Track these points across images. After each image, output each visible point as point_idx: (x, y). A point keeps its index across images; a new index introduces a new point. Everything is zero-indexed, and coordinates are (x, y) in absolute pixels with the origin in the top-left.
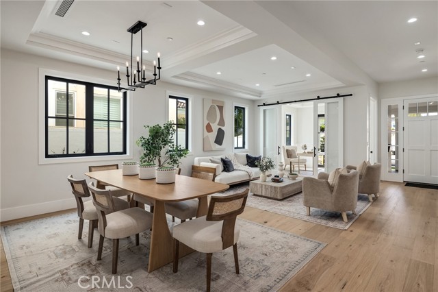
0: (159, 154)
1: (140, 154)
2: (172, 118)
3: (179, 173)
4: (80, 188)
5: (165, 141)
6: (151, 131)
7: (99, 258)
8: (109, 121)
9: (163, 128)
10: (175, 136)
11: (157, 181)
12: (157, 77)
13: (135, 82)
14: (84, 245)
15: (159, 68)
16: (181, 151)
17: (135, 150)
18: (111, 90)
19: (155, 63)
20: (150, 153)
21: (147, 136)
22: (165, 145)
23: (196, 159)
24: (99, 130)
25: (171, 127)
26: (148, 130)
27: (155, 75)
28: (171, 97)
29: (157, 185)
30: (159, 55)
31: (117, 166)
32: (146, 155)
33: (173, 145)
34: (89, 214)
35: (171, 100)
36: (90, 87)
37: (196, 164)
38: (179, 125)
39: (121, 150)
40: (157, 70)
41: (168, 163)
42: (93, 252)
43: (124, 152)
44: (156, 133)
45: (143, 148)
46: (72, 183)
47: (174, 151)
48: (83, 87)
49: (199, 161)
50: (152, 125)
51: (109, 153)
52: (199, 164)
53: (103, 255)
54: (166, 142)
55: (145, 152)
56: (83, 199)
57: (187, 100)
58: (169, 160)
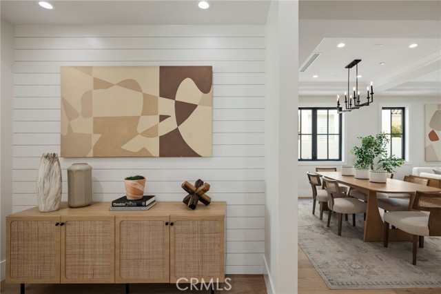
0: (371, 162)
1: (354, 161)
2: (386, 129)
3: (392, 178)
4: (315, 180)
5: (378, 150)
6: (364, 141)
7: (328, 226)
8: (328, 134)
9: (375, 138)
10: (388, 145)
11: (370, 180)
12: (370, 100)
13: (351, 105)
14: (317, 218)
15: (372, 94)
16: (395, 160)
17: (349, 157)
18: (330, 111)
19: (369, 89)
20: (363, 160)
21: (360, 146)
22: (378, 153)
23: (414, 169)
24: (321, 141)
25: (384, 137)
26: (361, 140)
27: (368, 98)
28: (383, 108)
29: (370, 183)
30: (372, 84)
31: (335, 170)
32: (359, 162)
33: (386, 154)
34: (320, 197)
35: (384, 111)
36: (314, 110)
37: (415, 173)
38: (393, 135)
39: (337, 158)
40: (370, 95)
42: (323, 222)
43: (340, 159)
44: (369, 143)
45: (356, 156)
46: (309, 176)
47: (387, 160)
48: (310, 111)
49: (419, 171)
50: (365, 135)
51: (328, 160)
52: (419, 174)
53: (331, 225)
54: (379, 152)
55: (358, 159)
56: (317, 187)
57: (403, 109)
58: (382, 168)
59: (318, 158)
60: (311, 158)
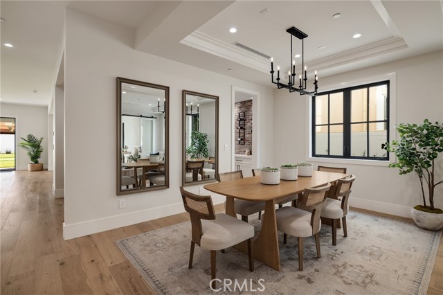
8: (368, 122)
43: (388, 158)
51: (368, 158)
59: (352, 155)
60: (342, 154)
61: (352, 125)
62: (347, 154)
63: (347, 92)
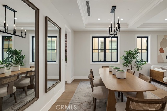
0: (131, 63)
5: (134, 57)
8: (111, 50)
9: (133, 51)
17: (121, 61)
21: (125, 55)
22: (134, 59)
23: (152, 66)
26: (125, 52)
28: (138, 37)
37: (152, 69)
38: (143, 50)
41: (136, 67)
43: (117, 62)
44: (129, 54)
45: (124, 60)
49: (154, 68)
51: (111, 62)
52: (154, 69)
55: (124, 62)
57: (148, 37)
58: (136, 66)
59: (107, 61)
60: (103, 61)
61: (106, 50)
62: (105, 61)
63: (105, 38)
